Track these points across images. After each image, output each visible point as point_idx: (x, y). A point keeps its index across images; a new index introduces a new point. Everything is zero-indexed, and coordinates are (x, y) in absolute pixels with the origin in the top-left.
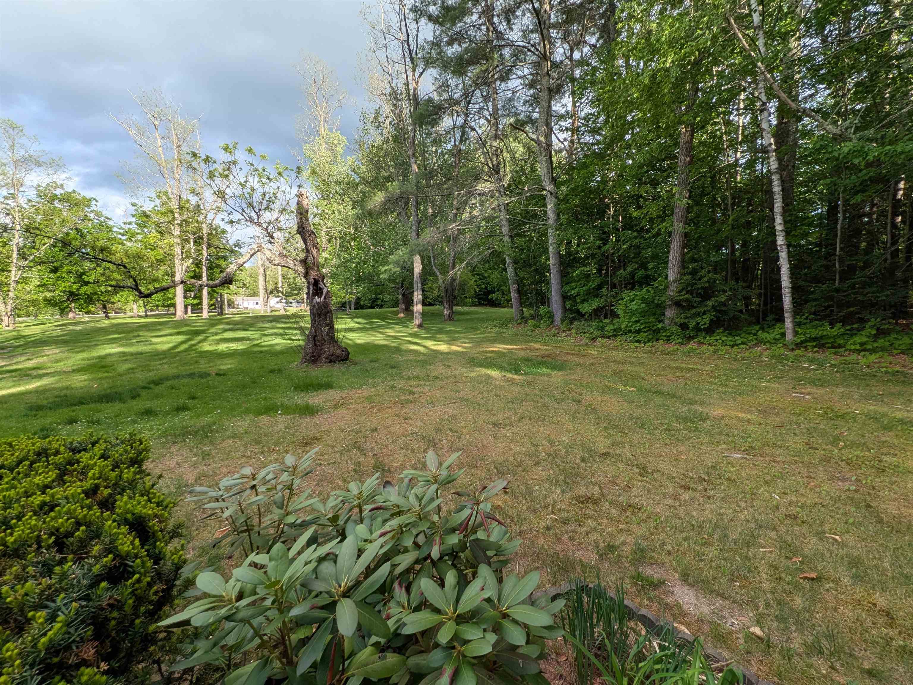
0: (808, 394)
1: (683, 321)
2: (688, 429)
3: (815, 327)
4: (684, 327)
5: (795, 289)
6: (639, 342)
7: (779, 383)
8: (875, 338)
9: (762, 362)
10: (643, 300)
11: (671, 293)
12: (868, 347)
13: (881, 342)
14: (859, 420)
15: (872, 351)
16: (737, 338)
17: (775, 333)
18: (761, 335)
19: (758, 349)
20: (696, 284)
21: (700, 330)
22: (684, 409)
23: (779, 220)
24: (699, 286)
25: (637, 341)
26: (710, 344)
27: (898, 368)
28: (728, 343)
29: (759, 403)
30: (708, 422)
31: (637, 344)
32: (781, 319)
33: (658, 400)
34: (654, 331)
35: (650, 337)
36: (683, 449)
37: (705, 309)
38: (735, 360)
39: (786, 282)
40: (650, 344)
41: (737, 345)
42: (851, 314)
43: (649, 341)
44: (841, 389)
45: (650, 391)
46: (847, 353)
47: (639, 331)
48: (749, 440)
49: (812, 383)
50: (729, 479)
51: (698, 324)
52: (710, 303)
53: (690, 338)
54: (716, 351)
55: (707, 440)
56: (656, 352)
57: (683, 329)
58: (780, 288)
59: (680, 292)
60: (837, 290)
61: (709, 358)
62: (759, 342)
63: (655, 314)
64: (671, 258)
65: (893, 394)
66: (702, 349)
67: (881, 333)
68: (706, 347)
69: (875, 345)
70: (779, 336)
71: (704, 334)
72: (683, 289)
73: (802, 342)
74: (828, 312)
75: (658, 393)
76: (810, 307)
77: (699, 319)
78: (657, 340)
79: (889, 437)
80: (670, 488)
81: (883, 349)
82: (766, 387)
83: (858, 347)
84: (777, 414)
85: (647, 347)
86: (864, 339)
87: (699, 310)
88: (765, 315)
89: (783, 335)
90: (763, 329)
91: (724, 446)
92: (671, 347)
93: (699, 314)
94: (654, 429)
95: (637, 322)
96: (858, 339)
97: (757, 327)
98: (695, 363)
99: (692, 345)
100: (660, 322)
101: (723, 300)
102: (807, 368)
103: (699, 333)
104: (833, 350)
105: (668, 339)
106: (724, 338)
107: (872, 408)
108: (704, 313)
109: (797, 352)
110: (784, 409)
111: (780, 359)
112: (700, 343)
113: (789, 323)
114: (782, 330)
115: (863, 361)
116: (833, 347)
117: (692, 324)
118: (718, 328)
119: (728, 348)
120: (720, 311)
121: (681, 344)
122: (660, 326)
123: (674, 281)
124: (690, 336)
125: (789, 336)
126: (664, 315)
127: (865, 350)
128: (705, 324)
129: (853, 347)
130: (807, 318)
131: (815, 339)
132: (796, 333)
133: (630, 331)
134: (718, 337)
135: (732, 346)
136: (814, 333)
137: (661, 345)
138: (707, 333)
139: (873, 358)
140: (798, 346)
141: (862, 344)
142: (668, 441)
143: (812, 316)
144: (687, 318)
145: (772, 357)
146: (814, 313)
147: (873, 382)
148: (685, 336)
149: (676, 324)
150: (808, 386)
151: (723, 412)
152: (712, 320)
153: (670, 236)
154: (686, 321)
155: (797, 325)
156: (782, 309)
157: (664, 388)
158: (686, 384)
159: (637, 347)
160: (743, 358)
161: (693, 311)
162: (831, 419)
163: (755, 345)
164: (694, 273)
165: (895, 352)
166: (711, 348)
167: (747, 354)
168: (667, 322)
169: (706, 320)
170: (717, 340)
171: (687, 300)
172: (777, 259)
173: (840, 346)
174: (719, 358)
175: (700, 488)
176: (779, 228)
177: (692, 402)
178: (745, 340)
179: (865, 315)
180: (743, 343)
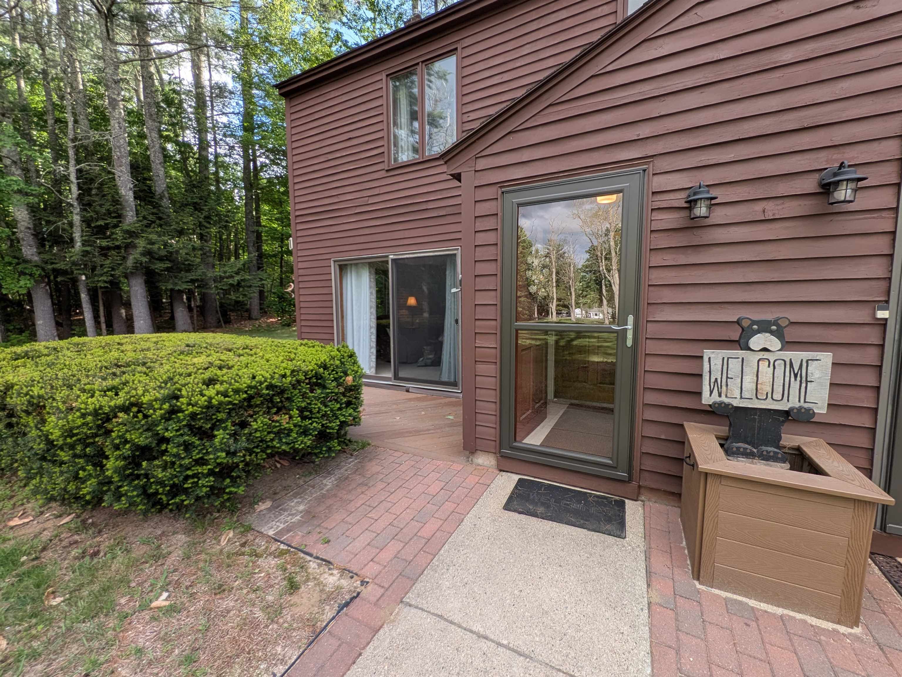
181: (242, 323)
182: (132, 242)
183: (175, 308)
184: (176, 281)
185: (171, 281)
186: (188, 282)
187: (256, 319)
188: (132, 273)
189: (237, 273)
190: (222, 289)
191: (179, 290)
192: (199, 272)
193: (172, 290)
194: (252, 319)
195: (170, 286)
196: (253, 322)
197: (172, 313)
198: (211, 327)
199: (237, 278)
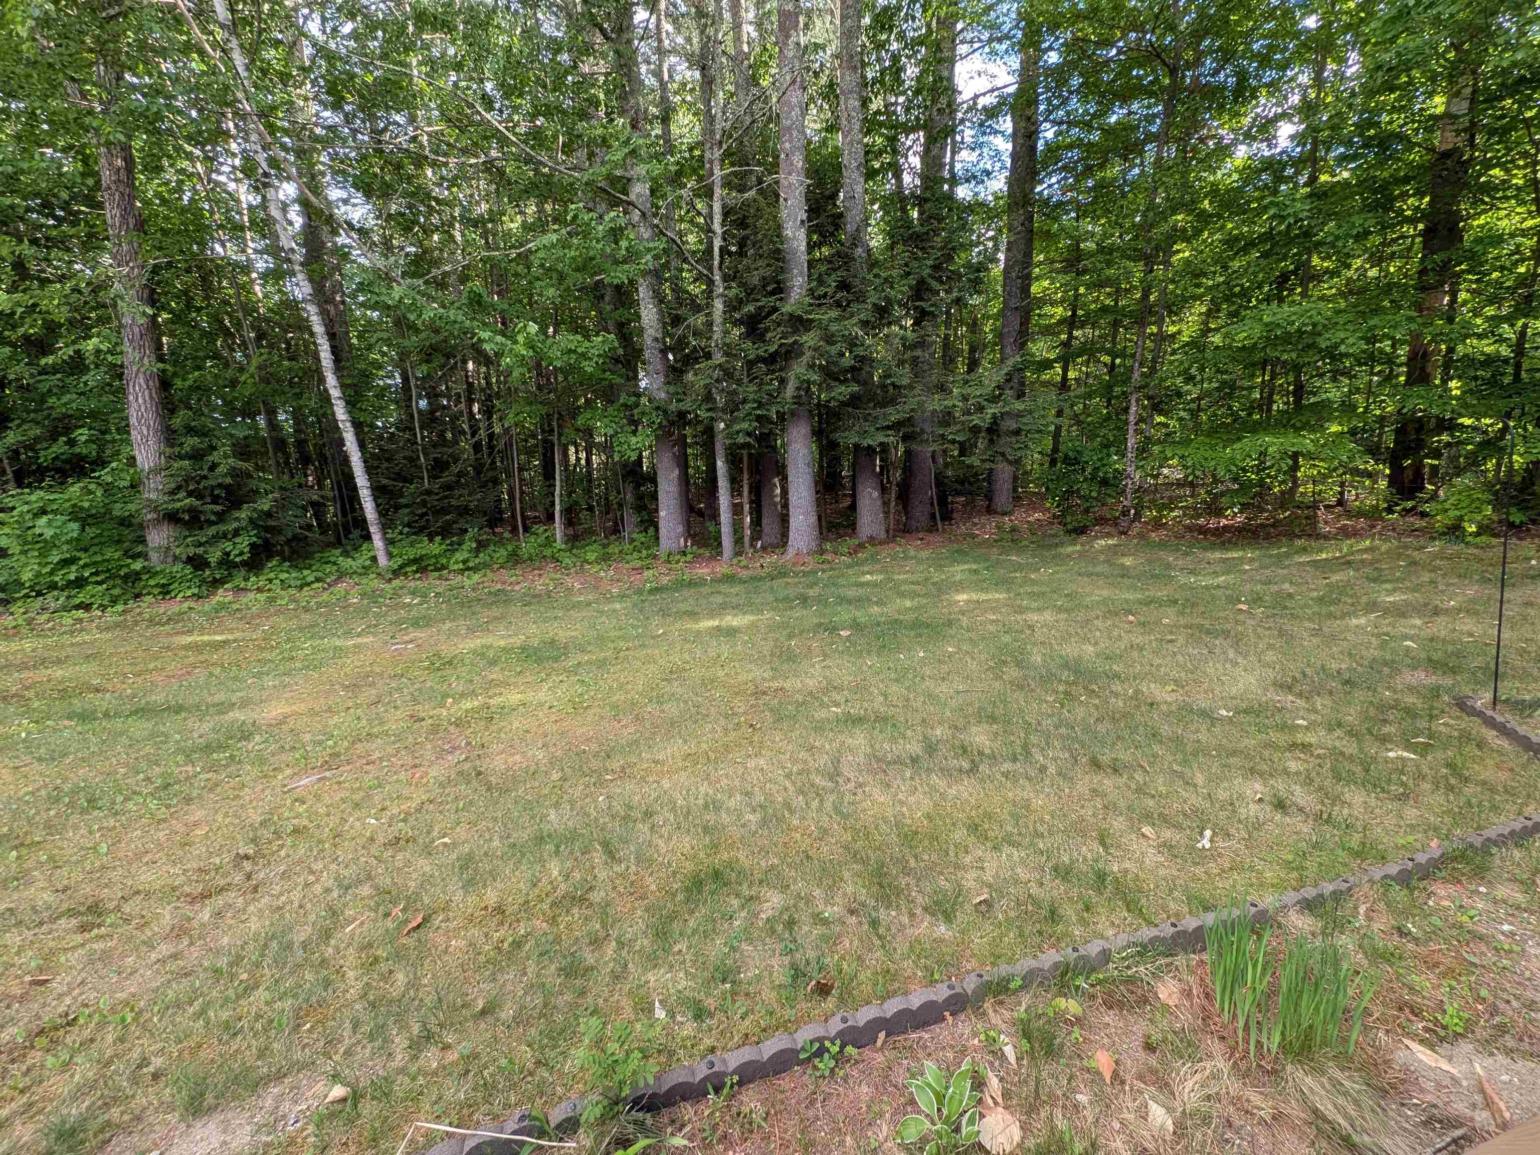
0: (411, 641)
1: (191, 551)
2: (213, 768)
3: (412, 544)
4: (197, 563)
5: (378, 491)
6: (87, 607)
7: (375, 635)
8: (477, 551)
9: (349, 605)
10: (76, 514)
11: (153, 496)
12: (471, 564)
13: (483, 557)
14: (467, 661)
15: (475, 569)
16: (306, 572)
17: (361, 560)
18: (346, 563)
19: (342, 587)
20: (205, 477)
21: (236, 566)
22: (206, 726)
23: (331, 380)
24: (213, 482)
25: (77, 607)
26: (259, 590)
27: (499, 586)
28: (293, 583)
29: (346, 675)
30: (257, 738)
31: (80, 613)
32: (368, 537)
33: (140, 727)
34: (125, 578)
35: (116, 592)
36: (199, 814)
37: (235, 525)
38: (307, 610)
39: (361, 480)
40: (120, 608)
41: (308, 584)
42: (450, 524)
43: (114, 601)
44: (448, 625)
45: (117, 715)
46: (451, 576)
47: (80, 583)
48: (330, 743)
49: (416, 624)
50: (296, 831)
51: (228, 554)
52: (244, 514)
53: (216, 583)
54: (271, 600)
55: (255, 772)
56: (136, 623)
57: (196, 568)
58: (355, 488)
59: (172, 493)
60: (428, 492)
61: (259, 616)
62: (342, 575)
63: (119, 542)
64: (133, 421)
65: (496, 618)
66: (245, 600)
67: (481, 546)
68: (251, 595)
69: (477, 561)
70: (368, 563)
71: (243, 572)
72: (179, 488)
73: (401, 567)
74: (423, 523)
75: (141, 712)
76: (404, 515)
77: (228, 546)
78: (137, 596)
79: (495, 674)
80: (167, 916)
81: (486, 565)
82: (355, 646)
83: (461, 566)
84: (372, 685)
85: (111, 616)
86: (466, 555)
87: (222, 528)
88: (347, 532)
89: (374, 559)
90: (346, 554)
91: (288, 772)
92: (174, 607)
93: (225, 536)
94: (127, 799)
95: (66, 563)
96: (460, 556)
97: (338, 552)
98: (231, 631)
99: (222, 596)
100: (135, 557)
101: (266, 508)
102: (409, 605)
103: (235, 572)
104: (437, 574)
105: (165, 591)
106: (284, 576)
107: (477, 643)
108: (236, 533)
109: (396, 583)
110: (381, 675)
111: (373, 596)
112: (238, 590)
113: (378, 541)
114: (371, 554)
115: (467, 583)
116: (437, 570)
117: (214, 557)
118: (269, 558)
119: (292, 591)
120: (267, 529)
121: (198, 597)
122: (137, 565)
123: (156, 471)
124: (215, 581)
125: (383, 561)
126: (142, 541)
127: (468, 569)
128: (241, 554)
129: (456, 567)
130: (401, 533)
131: (415, 561)
132: (390, 556)
133: (53, 586)
134: (272, 575)
135: (301, 587)
136: (412, 553)
137: (148, 606)
138: (249, 571)
139: (476, 577)
140: (396, 573)
141: (464, 562)
142: (162, 813)
143: (406, 530)
144: (200, 545)
145: (363, 595)
146: (409, 525)
147: (478, 609)
148: (203, 581)
149: (176, 558)
150: (411, 629)
151: (287, 710)
152: (253, 546)
153: (120, 376)
154: (200, 550)
155: (390, 543)
156: (365, 520)
157: (158, 698)
158: (211, 674)
159: (81, 620)
160: (319, 605)
161: (212, 531)
162: (439, 669)
163: (339, 579)
164: (197, 456)
165: (496, 566)
166: (262, 597)
167: (325, 596)
168: (154, 556)
169: (243, 544)
170: (270, 581)
171: (191, 510)
172: (341, 442)
173: (444, 567)
174: (278, 613)
175: (238, 878)
176: (335, 393)
177: (223, 708)
178: (320, 574)
179: (463, 524)
180: (318, 580)
181: (976, 520)
182: (795, 342)
183: (860, 488)
184: (866, 426)
185: (857, 428)
186: (888, 428)
187: (1005, 514)
188: (793, 414)
189: (994, 399)
190: (953, 442)
191: (869, 446)
192: (912, 403)
193: (857, 446)
194: (996, 512)
195: (853, 439)
196: (998, 518)
197: (854, 496)
198: (918, 530)
199: (992, 410)
